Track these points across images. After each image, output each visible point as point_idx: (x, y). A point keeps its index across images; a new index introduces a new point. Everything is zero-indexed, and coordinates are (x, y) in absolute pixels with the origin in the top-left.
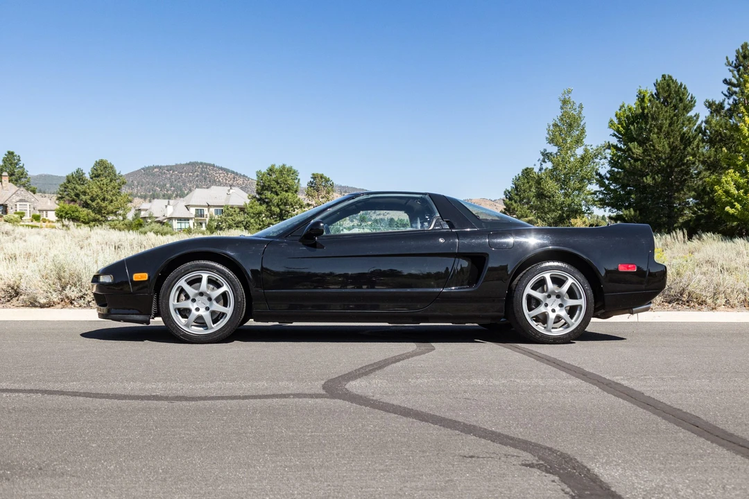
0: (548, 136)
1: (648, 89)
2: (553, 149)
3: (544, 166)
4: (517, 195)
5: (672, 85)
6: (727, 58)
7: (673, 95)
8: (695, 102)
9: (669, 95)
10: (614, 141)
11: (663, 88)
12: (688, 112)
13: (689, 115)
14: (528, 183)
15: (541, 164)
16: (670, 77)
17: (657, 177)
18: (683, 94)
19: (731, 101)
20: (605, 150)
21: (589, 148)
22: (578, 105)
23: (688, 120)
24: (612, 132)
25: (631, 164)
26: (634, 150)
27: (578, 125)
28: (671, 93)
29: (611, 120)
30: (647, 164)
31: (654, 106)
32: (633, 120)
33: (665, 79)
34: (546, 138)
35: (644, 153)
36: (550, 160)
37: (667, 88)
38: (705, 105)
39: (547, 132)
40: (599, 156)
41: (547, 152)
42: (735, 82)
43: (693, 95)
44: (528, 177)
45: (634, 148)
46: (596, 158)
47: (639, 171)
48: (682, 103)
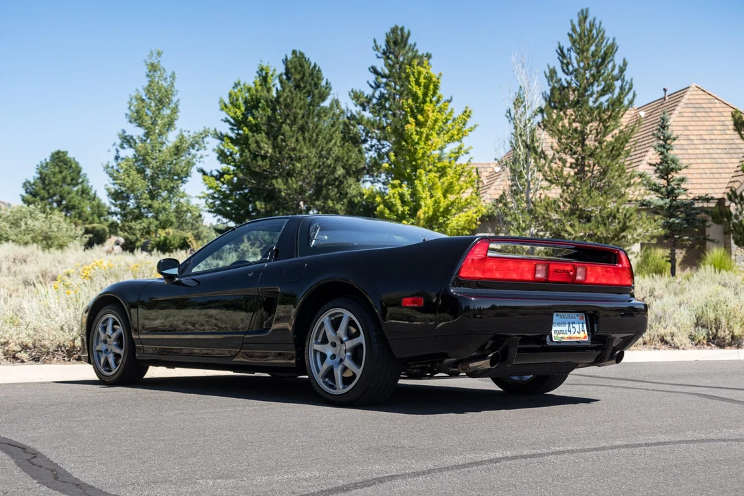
0: (129, 112)
2: (137, 132)
3: (123, 153)
4: (44, 189)
5: (306, 66)
6: (375, 42)
7: (308, 78)
8: (330, 89)
9: (302, 79)
10: (226, 129)
11: (295, 68)
12: (323, 100)
13: (322, 105)
14: (61, 172)
15: (117, 151)
16: (302, 54)
17: (290, 181)
18: (318, 78)
19: (377, 94)
20: (203, 138)
21: (186, 134)
22: (169, 73)
23: (323, 112)
24: (224, 115)
25: (257, 161)
26: (262, 145)
27: (170, 101)
28: (304, 75)
29: (221, 101)
30: (275, 162)
31: (287, 90)
32: (253, 104)
33: (296, 56)
34: (127, 115)
35: (274, 147)
36: (131, 146)
37: (299, 68)
38: (350, 95)
39: (128, 105)
40: (197, 145)
41: (126, 134)
42: (387, 72)
43: (329, 81)
44: (60, 164)
45: (262, 141)
46: (193, 148)
47: (266, 171)
48: (317, 88)
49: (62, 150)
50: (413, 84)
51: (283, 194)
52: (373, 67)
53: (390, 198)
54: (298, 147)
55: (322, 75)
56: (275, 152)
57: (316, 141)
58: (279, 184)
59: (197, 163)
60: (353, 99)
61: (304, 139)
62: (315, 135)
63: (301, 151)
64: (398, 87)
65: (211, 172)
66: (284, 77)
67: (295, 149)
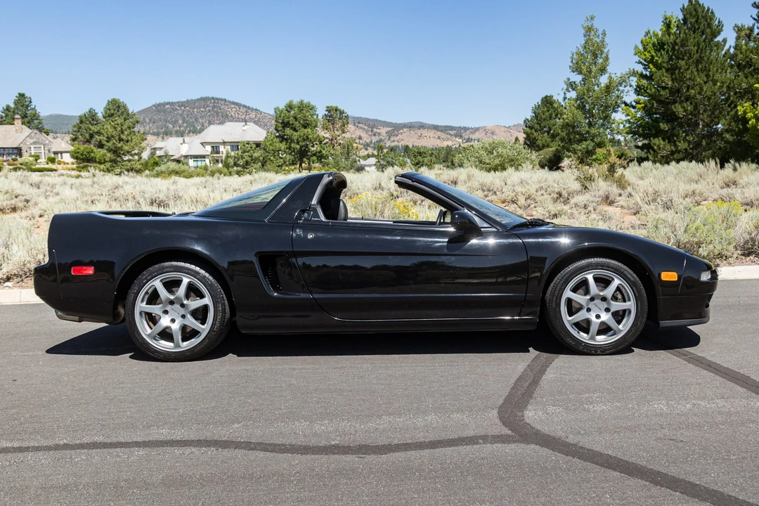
0: (571, 64)
1: (674, 14)
2: (578, 78)
3: (568, 95)
4: (538, 123)
5: (700, 10)
7: (702, 20)
8: (723, 26)
9: (697, 21)
10: (640, 68)
11: (691, 14)
12: (716, 37)
13: (716, 40)
15: (565, 94)
17: (685, 105)
18: (711, 19)
20: (629, 77)
21: (613, 76)
22: (600, 32)
23: (717, 45)
24: (637, 58)
25: (659, 92)
26: (663, 78)
27: (602, 52)
28: (698, 18)
29: (636, 47)
30: (675, 92)
31: (682, 32)
32: (660, 46)
33: (692, 4)
34: (570, 67)
35: (672, 80)
36: (574, 89)
37: (694, 13)
38: (734, 30)
39: (570, 60)
40: (624, 83)
41: (571, 81)
43: (721, 20)
44: (547, 105)
45: (663, 76)
46: (621, 86)
47: (667, 98)
48: (710, 28)
49: (549, 95)
51: (681, 116)
52: (755, 3)
54: (693, 77)
55: (714, 16)
56: (673, 83)
57: (709, 70)
58: (677, 108)
60: (737, 33)
61: (698, 70)
62: (707, 66)
63: (693, 80)
65: (631, 103)
66: (682, 22)
67: (690, 79)
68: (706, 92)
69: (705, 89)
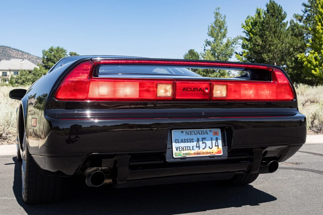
0: (208, 32)
1: (261, 8)
2: (211, 39)
3: (207, 48)
5: (275, 6)
7: (276, 11)
8: (286, 15)
9: (274, 12)
10: (244, 35)
11: (271, 8)
12: (283, 20)
13: (283, 22)
14: (192, 57)
15: (205, 47)
16: (274, 2)
17: (269, 54)
18: (281, 11)
19: (306, 15)
20: (237, 40)
21: (230, 39)
22: (223, 16)
23: (283, 25)
24: (243, 30)
25: (255, 47)
26: (257, 40)
27: (224, 26)
28: (274, 10)
29: (242, 24)
30: (263, 47)
31: (267, 17)
32: (255, 24)
33: (271, 3)
34: (207, 33)
35: (262, 41)
36: (209, 45)
37: (273, 8)
38: (294, 16)
39: (208, 30)
40: (235, 43)
41: (208, 40)
42: (310, 5)
43: (286, 12)
44: (192, 54)
45: (257, 39)
46: (233, 44)
47: (259, 51)
48: (280, 15)
49: (192, 49)
50: (320, 8)
51: (267, 60)
52: (303, 4)
53: (310, 58)
54: (272, 40)
55: (282, 9)
56: (262, 42)
57: (280, 37)
58: (265, 56)
59: (235, 50)
60: (295, 18)
61: (275, 37)
62: (279, 34)
63: (273, 42)
64: (315, 11)
65: (239, 53)
66: (266, 12)
67: (271, 41)
68: (279, 48)
69: (279, 46)
